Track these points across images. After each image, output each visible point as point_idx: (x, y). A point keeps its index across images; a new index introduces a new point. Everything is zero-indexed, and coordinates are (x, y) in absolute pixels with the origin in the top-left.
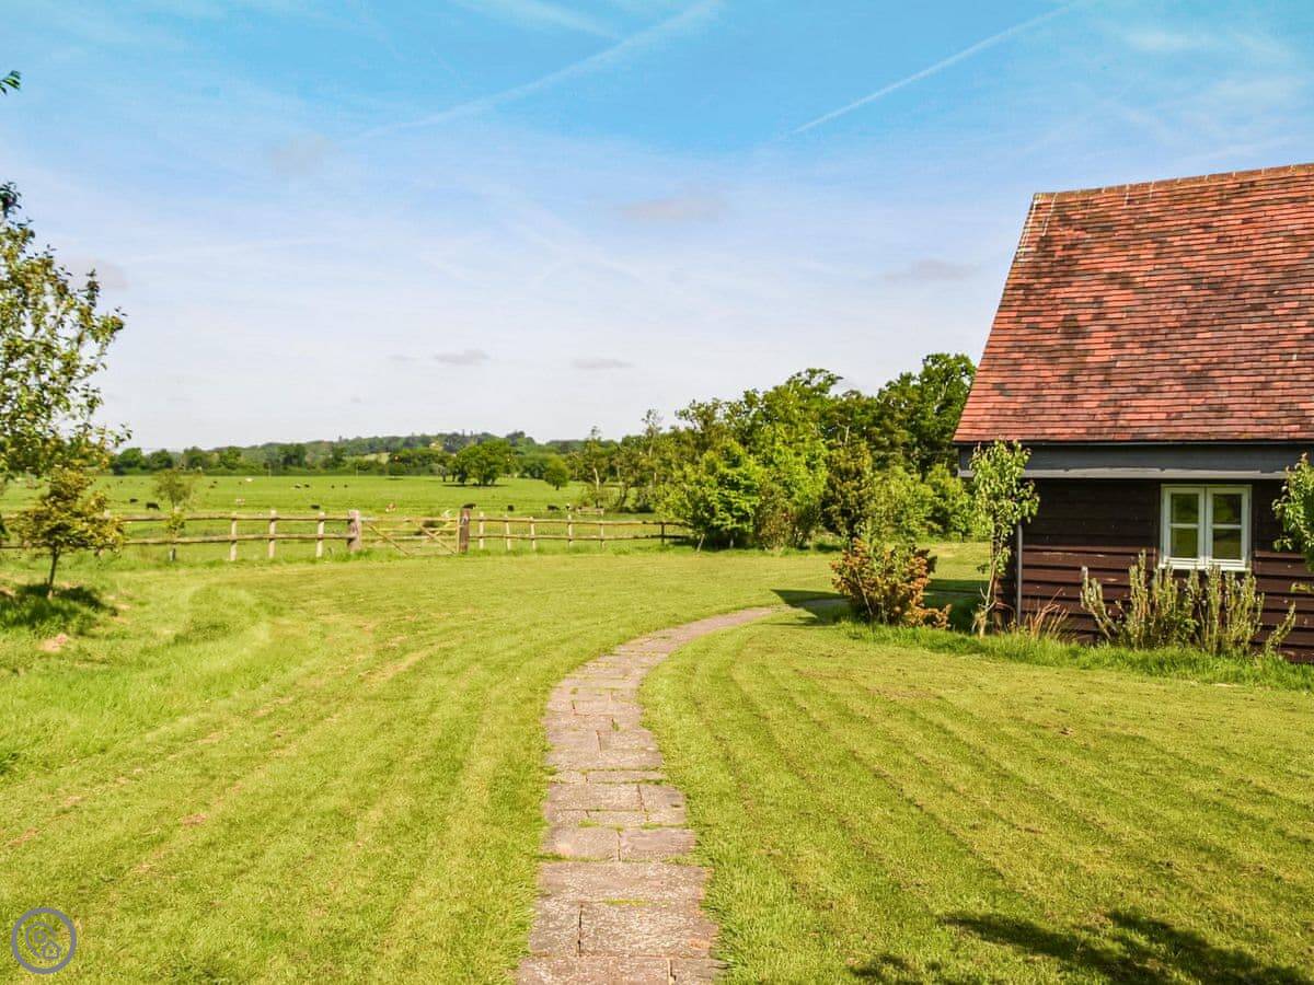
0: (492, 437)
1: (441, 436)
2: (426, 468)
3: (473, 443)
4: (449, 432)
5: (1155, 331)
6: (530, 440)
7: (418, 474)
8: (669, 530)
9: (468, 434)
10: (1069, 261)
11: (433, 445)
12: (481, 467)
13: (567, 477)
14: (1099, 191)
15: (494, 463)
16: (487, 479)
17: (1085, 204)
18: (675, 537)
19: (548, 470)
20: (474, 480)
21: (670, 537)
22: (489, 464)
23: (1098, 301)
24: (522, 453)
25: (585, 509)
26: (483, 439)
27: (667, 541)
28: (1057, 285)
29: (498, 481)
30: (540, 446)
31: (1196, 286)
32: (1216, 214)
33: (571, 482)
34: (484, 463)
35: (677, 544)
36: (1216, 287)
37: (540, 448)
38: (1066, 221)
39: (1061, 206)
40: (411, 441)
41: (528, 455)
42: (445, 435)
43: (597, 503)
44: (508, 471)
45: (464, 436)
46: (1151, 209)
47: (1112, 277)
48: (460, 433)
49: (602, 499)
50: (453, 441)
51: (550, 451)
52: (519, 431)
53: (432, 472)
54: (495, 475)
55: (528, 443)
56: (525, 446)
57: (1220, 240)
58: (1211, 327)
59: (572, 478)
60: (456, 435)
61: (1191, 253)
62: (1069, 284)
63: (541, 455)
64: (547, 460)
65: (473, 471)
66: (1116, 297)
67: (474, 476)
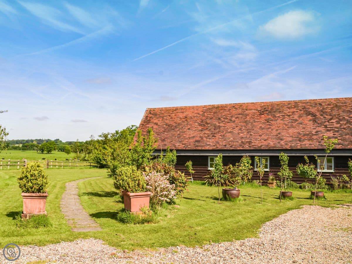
0: (51, 140)
1: (36, 140)
2: (32, 148)
3: (45, 142)
4: (39, 139)
5: (159, 132)
6: (61, 141)
7: (30, 150)
8: (92, 164)
9: (44, 139)
10: (149, 120)
11: (34, 142)
12: (48, 148)
13: (71, 151)
14: (156, 108)
15: (51, 148)
16: (49, 151)
17: (154, 110)
18: (93, 166)
19: (66, 149)
20: (46, 152)
21: (92, 166)
22: (50, 148)
23: (152, 127)
24: (59, 145)
25: (75, 160)
26: (48, 141)
27: (91, 166)
28: (147, 124)
29: (52, 152)
30: (63, 143)
31: (166, 125)
32: (172, 114)
33: (72, 153)
34: (48, 147)
35: (93, 167)
36: (169, 126)
37: (64, 144)
38: (150, 113)
39: (150, 110)
40: (28, 141)
41: (60, 145)
42: (38, 139)
43: (78, 158)
44: (55, 150)
45: (43, 140)
46: (163, 112)
47: (155, 123)
48: (42, 139)
49: (79, 157)
50: (40, 141)
51: (66, 144)
52: (58, 139)
53: (34, 150)
54: (51, 151)
55: (60, 142)
56: (59, 143)
57: (171, 118)
58: (167, 132)
59: (72, 152)
60: (40, 139)
61: (167, 120)
62: (149, 124)
63: (64, 145)
64: (65, 147)
65: (45, 149)
66: (155, 127)
67: (46, 151)
